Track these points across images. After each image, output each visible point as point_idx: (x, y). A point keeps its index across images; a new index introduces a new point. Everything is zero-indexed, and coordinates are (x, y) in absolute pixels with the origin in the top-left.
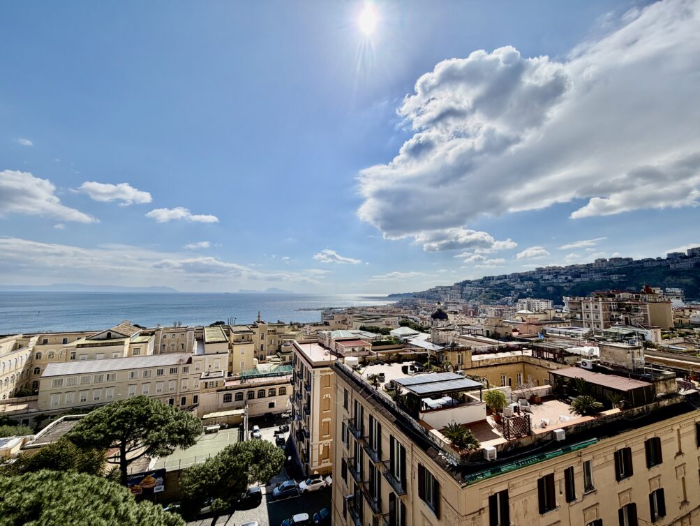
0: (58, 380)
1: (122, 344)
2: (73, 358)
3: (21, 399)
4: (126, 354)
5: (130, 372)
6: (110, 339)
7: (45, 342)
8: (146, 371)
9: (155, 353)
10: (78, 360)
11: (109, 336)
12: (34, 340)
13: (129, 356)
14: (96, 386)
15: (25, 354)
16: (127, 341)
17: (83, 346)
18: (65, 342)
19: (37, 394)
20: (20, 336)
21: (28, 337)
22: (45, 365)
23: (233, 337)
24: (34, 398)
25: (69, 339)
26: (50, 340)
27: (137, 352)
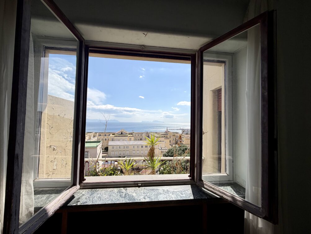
0: (113, 146)
5: (132, 146)
6: (123, 134)
8: (138, 146)
14: (123, 150)
15: (96, 138)
20: (94, 133)
26: (101, 134)
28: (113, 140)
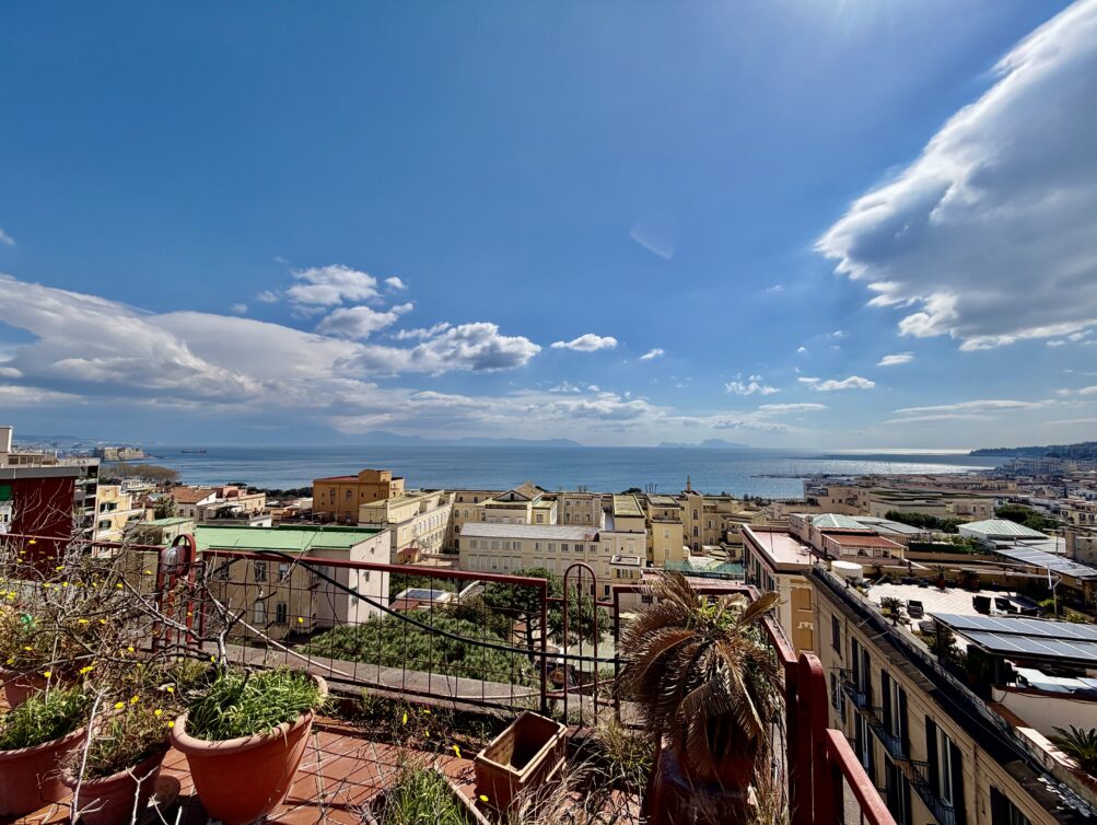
0: (474, 540)
1: (525, 508)
2: (484, 519)
3: (448, 556)
4: (529, 521)
5: (534, 543)
6: (514, 501)
7: (461, 500)
8: (551, 544)
9: (559, 522)
10: (487, 522)
11: (512, 499)
12: (453, 496)
13: (532, 523)
14: (505, 553)
15: (447, 509)
16: (530, 505)
17: (490, 506)
18: (476, 501)
19: (458, 553)
20: (442, 492)
21: (448, 493)
22: (462, 524)
23: (652, 512)
24: (456, 556)
25: (479, 498)
26: (465, 497)
27: (539, 520)
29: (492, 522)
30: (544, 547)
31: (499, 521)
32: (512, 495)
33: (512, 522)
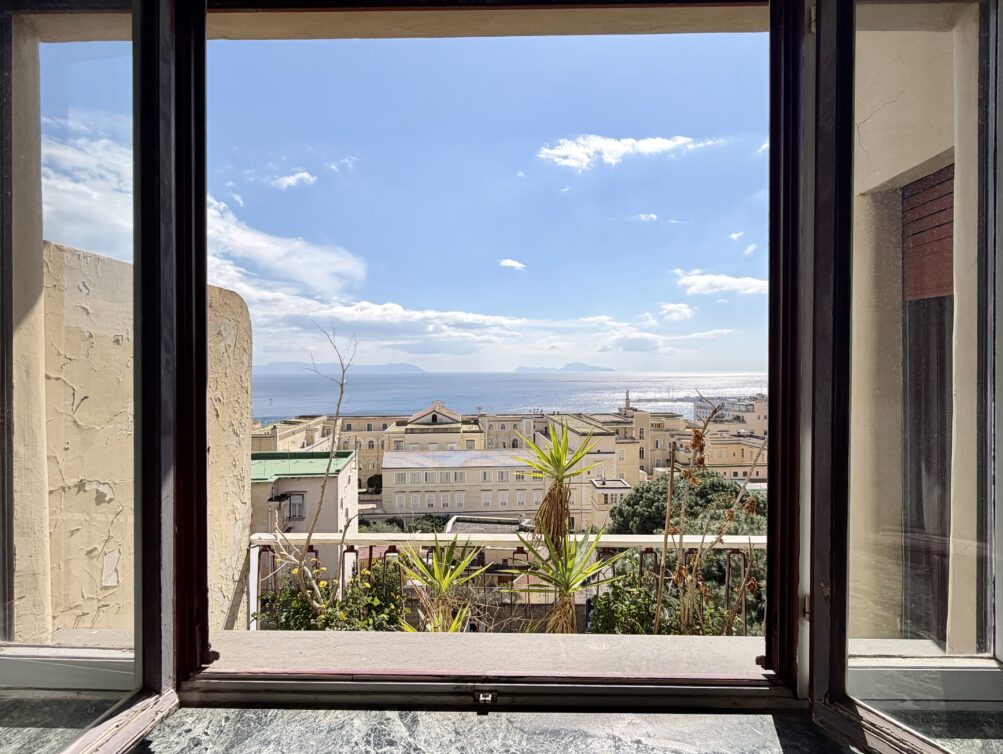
5: (481, 472)
6: (439, 423)
8: (502, 473)
14: (443, 487)
19: (381, 492)
27: (470, 445)
28: (398, 446)
29: (414, 449)
30: (493, 475)
31: (423, 448)
32: (434, 418)
33: (441, 448)
